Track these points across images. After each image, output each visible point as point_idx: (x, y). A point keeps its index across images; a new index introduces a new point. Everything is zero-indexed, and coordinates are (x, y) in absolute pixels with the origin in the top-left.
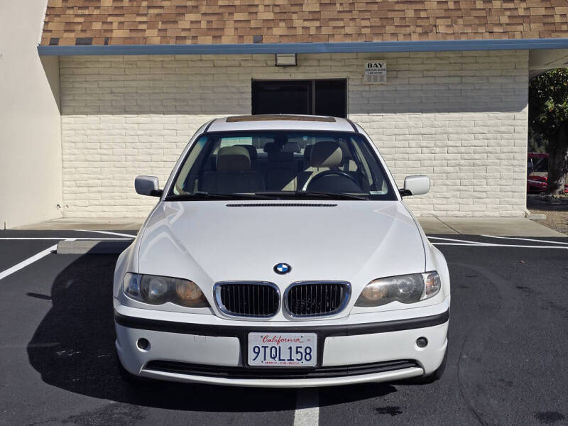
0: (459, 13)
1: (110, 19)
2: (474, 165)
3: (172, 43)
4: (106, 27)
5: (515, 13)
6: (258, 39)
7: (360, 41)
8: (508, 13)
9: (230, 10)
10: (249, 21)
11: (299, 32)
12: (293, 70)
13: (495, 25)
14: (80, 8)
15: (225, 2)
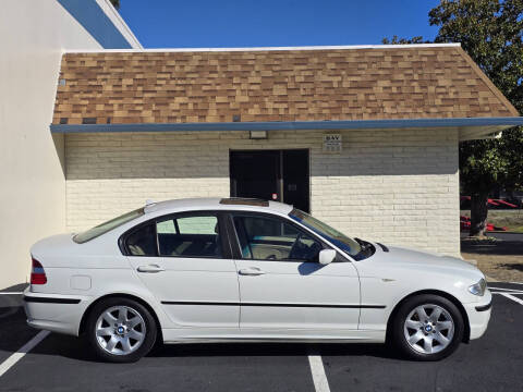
0: (399, 97)
1: (111, 102)
2: (416, 220)
3: (165, 122)
4: (109, 108)
5: (447, 97)
6: (237, 119)
7: (321, 120)
8: (441, 96)
9: (213, 94)
10: (228, 103)
11: (271, 112)
12: (264, 142)
13: (431, 106)
14: (85, 92)
15: (209, 87)
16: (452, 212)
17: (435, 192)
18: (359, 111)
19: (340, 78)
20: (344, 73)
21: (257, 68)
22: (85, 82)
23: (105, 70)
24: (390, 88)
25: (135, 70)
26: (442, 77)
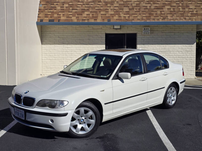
0: (174, 12)
1: (60, 13)
2: (178, 62)
3: (81, 21)
4: (58, 16)
5: (193, 13)
6: (109, 20)
7: (143, 21)
8: (191, 13)
9: (100, 11)
10: (106, 14)
11: (123, 18)
12: (119, 30)
13: (186, 16)
14: (49, 9)
15: (98, 8)
16: (193, 59)
17: (187, 51)
18: (158, 18)
19: (150, 5)
20: (152, 3)
22: (49, 5)
23: (57, 1)
24: (170, 9)
25: (69, 1)
26: (191, 5)
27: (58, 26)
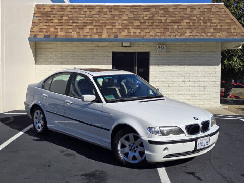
0: (195, 27)
1: (57, 27)
2: (200, 86)
3: (82, 37)
4: (55, 30)
5: (216, 28)
6: (116, 36)
7: (156, 38)
8: (213, 28)
9: (105, 25)
10: (112, 29)
11: (132, 34)
12: (129, 48)
13: (209, 32)
14: (45, 23)
15: (103, 22)
16: (217, 83)
17: (210, 74)
18: (175, 34)
19: (165, 18)
20: (167, 16)
21: (126, 13)
22: (45, 18)
23: (54, 12)
24: (189, 23)
25: (69, 13)
26: (214, 19)
27: (55, 43)
